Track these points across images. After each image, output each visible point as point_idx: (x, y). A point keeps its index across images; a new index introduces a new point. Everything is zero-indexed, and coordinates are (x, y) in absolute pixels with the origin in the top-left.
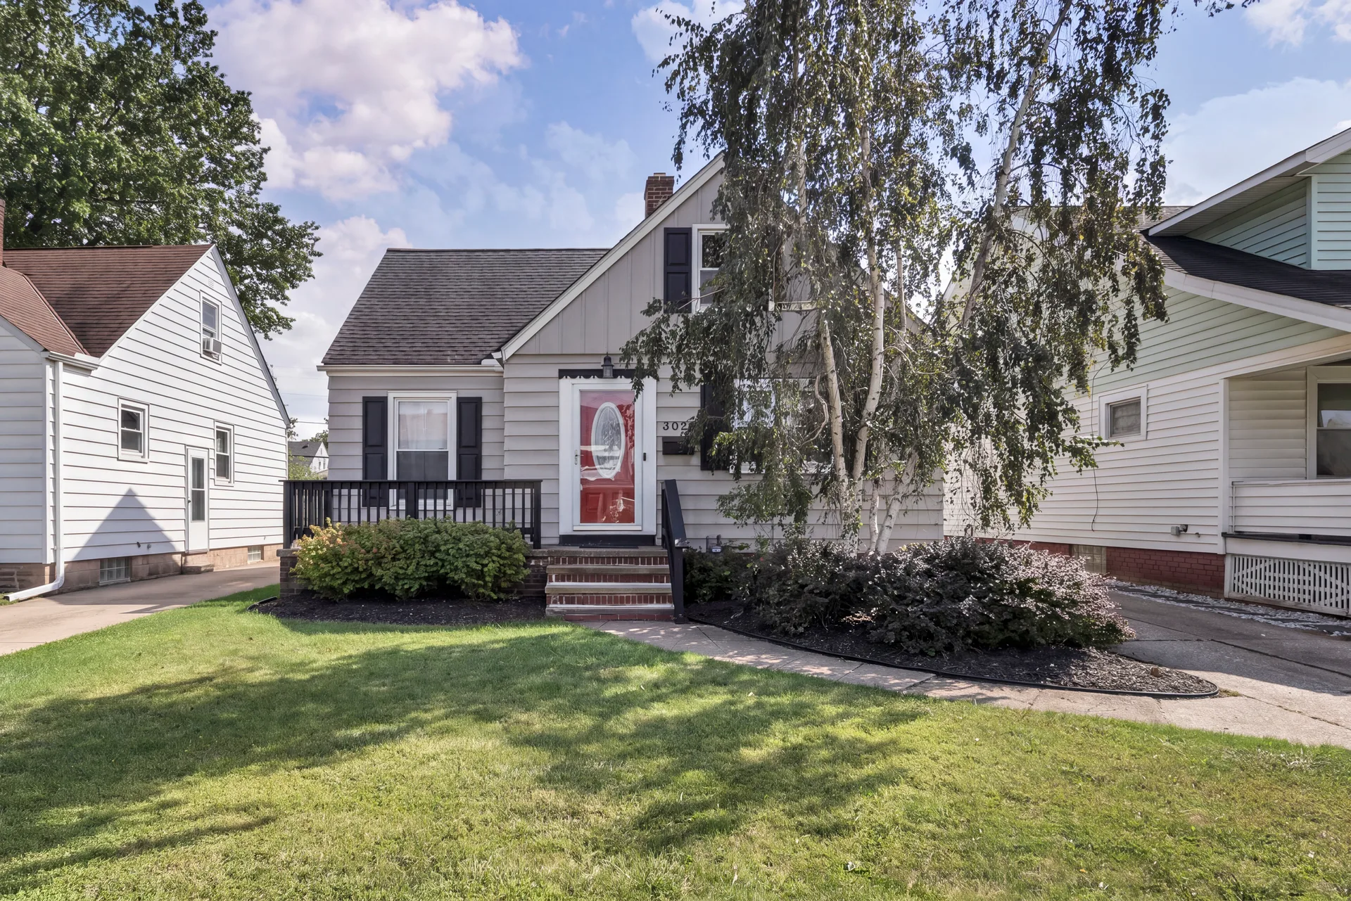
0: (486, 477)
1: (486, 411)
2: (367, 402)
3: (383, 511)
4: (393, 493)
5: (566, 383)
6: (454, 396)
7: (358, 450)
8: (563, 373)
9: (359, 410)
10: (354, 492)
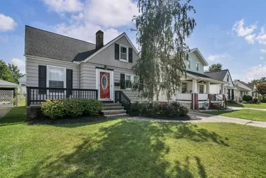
0: (73, 88)
1: (74, 73)
2: (40, 67)
3: (45, 96)
4: (48, 91)
5: (97, 70)
6: (65, 68)
7: (37, 79)
8: (96, 67)
9: (37, 69)
10: (35, 90)
